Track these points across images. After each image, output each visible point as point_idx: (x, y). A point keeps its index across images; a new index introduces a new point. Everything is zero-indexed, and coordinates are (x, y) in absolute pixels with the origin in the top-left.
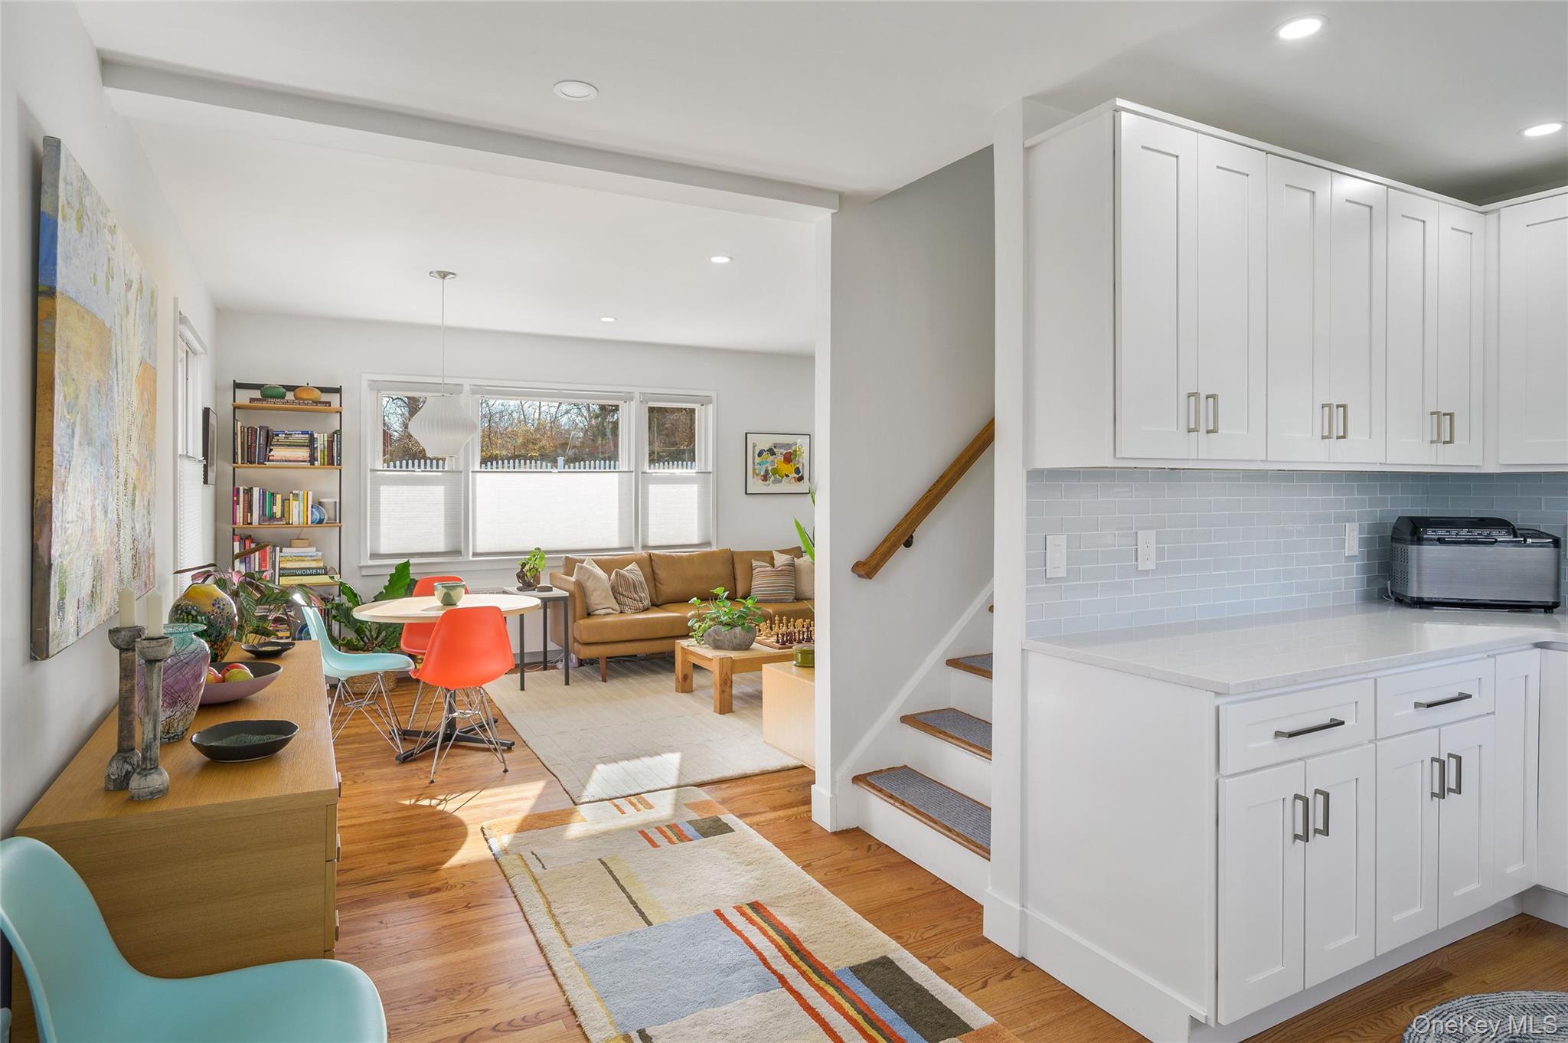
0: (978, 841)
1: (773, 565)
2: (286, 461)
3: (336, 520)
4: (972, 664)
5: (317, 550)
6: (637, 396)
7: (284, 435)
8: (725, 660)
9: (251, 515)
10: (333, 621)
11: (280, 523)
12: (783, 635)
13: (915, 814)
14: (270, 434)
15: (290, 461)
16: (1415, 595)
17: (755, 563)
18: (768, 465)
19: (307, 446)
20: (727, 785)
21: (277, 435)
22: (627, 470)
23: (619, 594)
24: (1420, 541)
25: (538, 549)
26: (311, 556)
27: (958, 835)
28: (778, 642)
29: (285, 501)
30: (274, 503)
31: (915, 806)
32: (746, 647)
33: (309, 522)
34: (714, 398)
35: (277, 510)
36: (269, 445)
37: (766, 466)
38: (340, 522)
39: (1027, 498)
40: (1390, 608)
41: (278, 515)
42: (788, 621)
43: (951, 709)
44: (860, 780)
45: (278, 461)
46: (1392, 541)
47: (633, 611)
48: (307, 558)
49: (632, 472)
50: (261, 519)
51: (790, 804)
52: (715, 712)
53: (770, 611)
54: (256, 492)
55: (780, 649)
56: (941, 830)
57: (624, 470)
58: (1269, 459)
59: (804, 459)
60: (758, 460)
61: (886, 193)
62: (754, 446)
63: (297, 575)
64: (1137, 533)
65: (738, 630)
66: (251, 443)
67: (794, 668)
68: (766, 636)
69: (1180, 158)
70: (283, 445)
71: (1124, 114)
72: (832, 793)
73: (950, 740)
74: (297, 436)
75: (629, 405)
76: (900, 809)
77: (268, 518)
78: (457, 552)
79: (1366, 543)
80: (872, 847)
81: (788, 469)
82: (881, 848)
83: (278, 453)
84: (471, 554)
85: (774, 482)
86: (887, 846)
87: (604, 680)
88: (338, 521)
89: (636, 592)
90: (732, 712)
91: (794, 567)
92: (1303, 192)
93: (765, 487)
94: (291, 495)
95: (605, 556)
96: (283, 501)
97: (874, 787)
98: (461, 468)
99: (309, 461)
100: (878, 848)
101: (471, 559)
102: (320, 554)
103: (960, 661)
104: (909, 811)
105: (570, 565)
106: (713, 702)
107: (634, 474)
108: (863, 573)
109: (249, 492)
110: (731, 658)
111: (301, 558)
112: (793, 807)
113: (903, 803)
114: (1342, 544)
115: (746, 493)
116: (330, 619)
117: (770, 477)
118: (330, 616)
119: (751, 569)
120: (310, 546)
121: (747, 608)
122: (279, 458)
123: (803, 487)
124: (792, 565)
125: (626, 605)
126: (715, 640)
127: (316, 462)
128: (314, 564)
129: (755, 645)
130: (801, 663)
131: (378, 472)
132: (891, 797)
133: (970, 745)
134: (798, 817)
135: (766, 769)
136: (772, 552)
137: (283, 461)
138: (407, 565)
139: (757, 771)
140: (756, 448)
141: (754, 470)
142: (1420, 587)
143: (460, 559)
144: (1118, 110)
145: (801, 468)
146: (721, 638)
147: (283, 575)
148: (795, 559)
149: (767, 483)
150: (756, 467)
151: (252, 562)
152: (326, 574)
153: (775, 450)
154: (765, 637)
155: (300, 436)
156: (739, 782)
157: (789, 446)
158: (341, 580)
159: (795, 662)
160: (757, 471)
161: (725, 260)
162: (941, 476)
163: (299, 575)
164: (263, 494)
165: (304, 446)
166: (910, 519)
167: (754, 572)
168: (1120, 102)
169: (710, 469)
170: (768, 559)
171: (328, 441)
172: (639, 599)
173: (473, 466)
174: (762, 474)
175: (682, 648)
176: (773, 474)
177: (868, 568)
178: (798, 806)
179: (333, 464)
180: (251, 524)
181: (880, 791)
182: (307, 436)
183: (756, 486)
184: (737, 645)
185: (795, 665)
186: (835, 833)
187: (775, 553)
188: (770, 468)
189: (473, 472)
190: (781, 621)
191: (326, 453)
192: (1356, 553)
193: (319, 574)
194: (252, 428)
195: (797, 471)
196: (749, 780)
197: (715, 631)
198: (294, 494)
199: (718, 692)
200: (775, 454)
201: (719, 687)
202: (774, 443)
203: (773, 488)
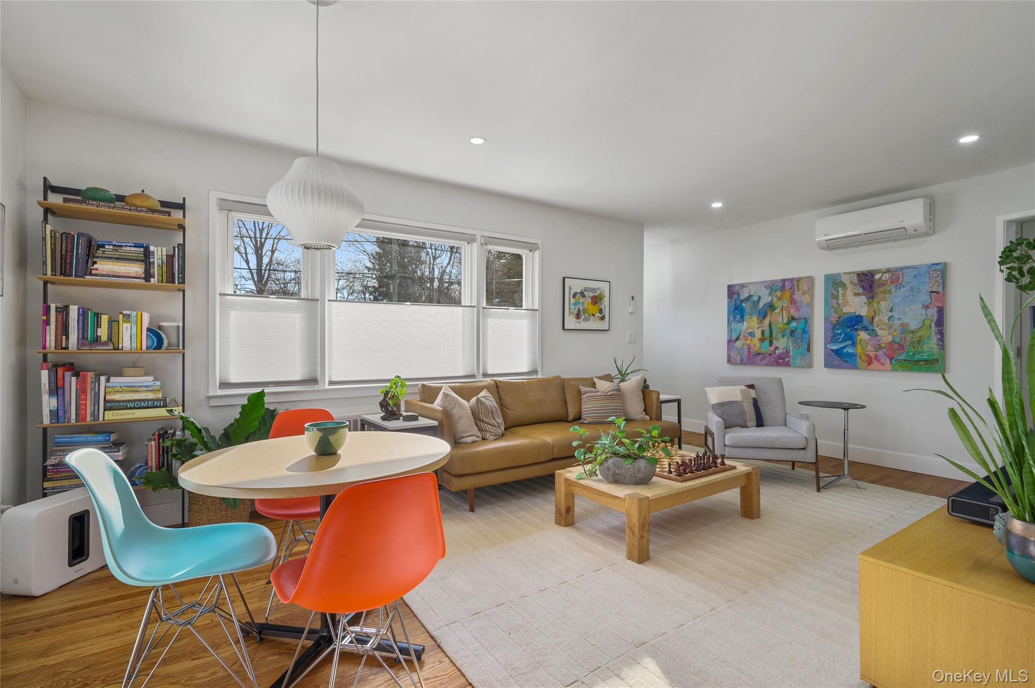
1: (599, 390)
2: (114, 276)
3: (179, 346)
5: (156, 379)
6: (478, 238)
7: (111, 247)
8: (643, 501)
9: (67, 339)
10: (174, 460)
11: (105, 348)
14: (93, 243)
15: (119, 277)
19: (142, 261)
21: (103, 246)
22: (469, 305)
23: (480, 420)
25: (398, 377)
26: (147, 387)
28: (670, 471)
29: (112, 322)
30: (98, 325)
32: (649, 481)
33: (144, 347)
34: (540, 245)
35: (103, 332)
36: (91, 256)
37: (579, 306)
38: (184, 348)
41: (104, 338)
45: (103, 275)
47: (495, 437)
48: (141, 389)
49: (475, 307)
50: (80, 342)
54: (74, 311)
57: (467, 305)
59: (606, 302)
60: (573, 301)
62: (570, 288)
63: (127, 408)
66: (66, 251)
70: (110, 258)
74: (128, 248)
75: (471, 246)
77: (89, 341)
78: (313, 381)
81: (595, 309)
83: (103, 266)
84: (327, 382)
85: (584, 320)
87: (472, 510)
88: (181, 347)
89: (494, 419)
90: (650, 559)
91: (620, 392)
93: (578, 324)
94: (121, 316)
95: (457, 383)
96: (111, 322)
98: (317, 296)
99: (144, 278)
101: (327, 387)
102: (158, 383)
105: (429, 394)
107: (476, 308)
109: (63, 311)
110: (648, 497)
111: (133, 389)
115: (564, 328)
116: (170, 458)
117: (581, 316)
118: (170, 454)
119: (580, 394)
120: (146, 374)
122: (104, 273)
123: (604, 325)
124: (619, 390)
125: (487, 431)
126: (615, 474)
127: (152, 280)
128: (150, 396)
131: (228, 297)
136: (591, 378)
137: (109, 276)
138: (261, 395)
140: (571, 290)
141: (570, 309)
143: (316, 387)
145: (603, 309)
146: (622, 472)
147: (111, 409)
148: (619, 385)
149: (579, 320)
150: (571, 307)
151: (67, 395)
152: (165, 406)
153: (584, 292)
155: (133, 249)
157: (594, 290)
158: (182, 414)
160: (572, 311)
163: (131, 408)
164: (83, 314)
165: (138, 260)
167: (583, 396)
169: (536, 307)
170: (590, 384)
171: (167, 255)
172: (497, 425)
173: (329, 294)
174: (576, 313)
175: (566, 480)
176: (584, 313)
179: (173, 282)
180: (66, 348)
182: (142, 250)
183: (571, 322)
184: (640, 479)
187: (596, 380)
188: (581, 308)
189: (329, 300)
191: (165, 269)
193: (157, 407)
194: (68, 234)
195: (601, 311)
197: (613, 464)
198: (124, 315)
199: (634, 535)
200: (585, 297)
201: (636, 531)
202: (584, 287)
203: (584, 325)
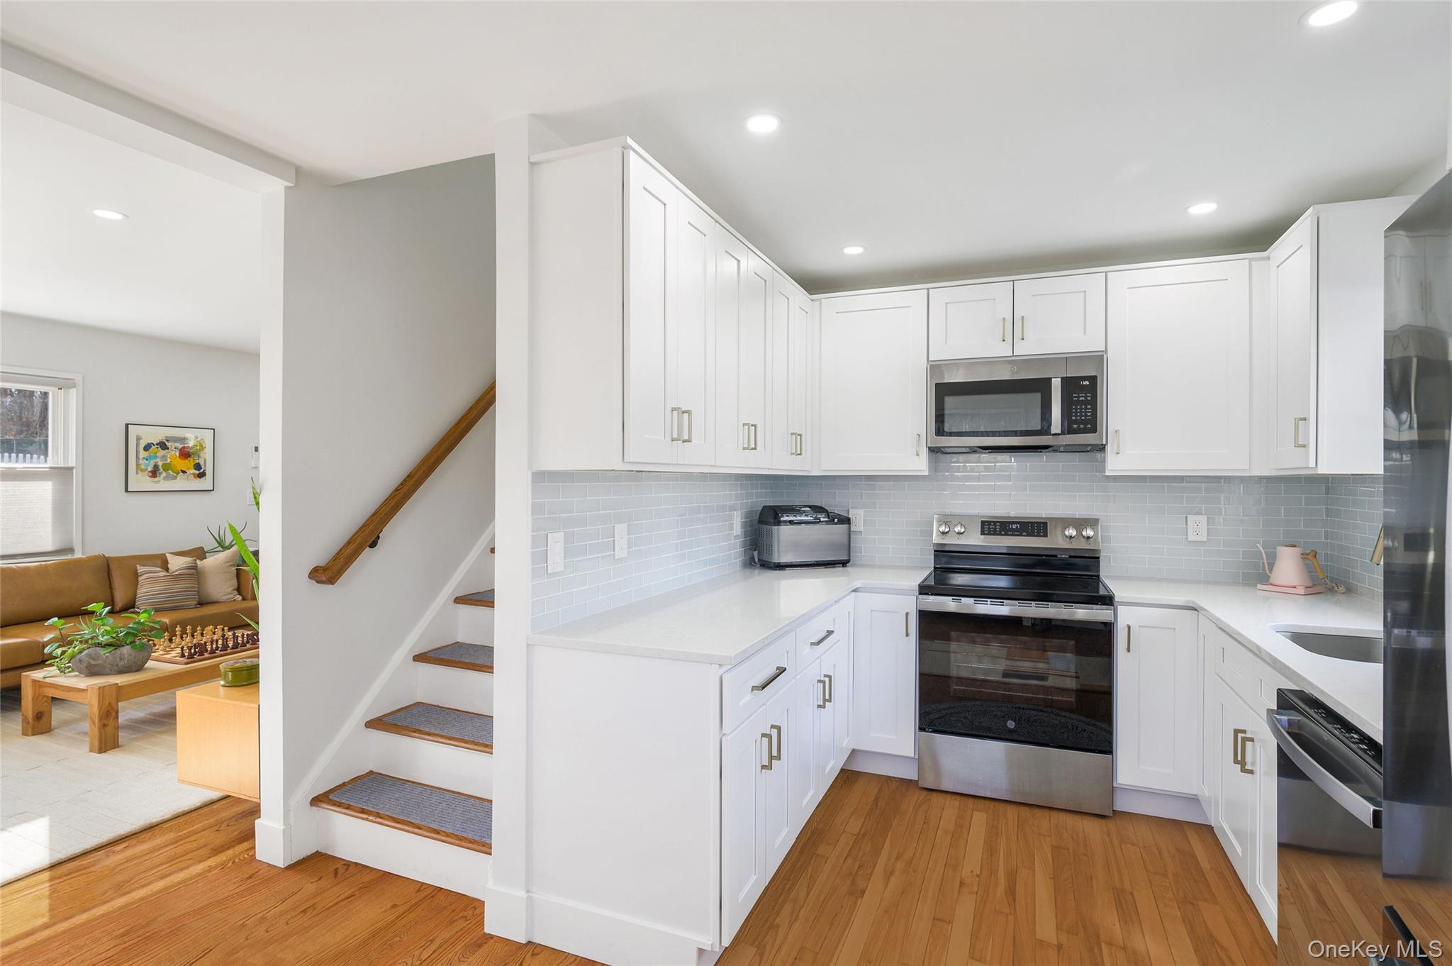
0: (470, 837)
1: (167, 569)
4: (441, 657)
8: (107, 688)
12: (190, 648)
13: (394, 824)
16: (776, 561)
17: (140, 569)
18: (158, 460)
20: (124, 845)
24: (778, 523)
27: (448, 835)
28: (183, 656)
31: (394, 816)
32: (138, 667)
34: (79, 381)
37: (155, 461)
39: (532, 499)
40: (757, 571)
42: (194, 631)
43: (419, 703)
44: (321, 801)
46: (759, 523)
51: (222, 846)
52: (91, 751)
53: (166, 620)
55: (186, 664)
56: (428, 834)
58: (717, 465)
59: (207, 455)
60: (143, 454)
61: (357, 179)
62: (138, 439)
64: (614, 526)
65: (126, 650)
67: (222, 689)
68: (164, 650)
69: (668, 206)
71: (632, 153)
72: (284, 824)
73: (427, 737)
76: (375, 822)
79: (744, 525)
80: (339, 871)
81: (188, 464)
82: (351, 868)
85: (165, 479)
86: (356, 863)
90: (118, 747)
91: (196, 570)
92: (733, 259)
93: (153, 485)
97: (339, 805)
100: (348, 868)
103: (428, 655)
104: (386, 822)
106: (88, 739)
108: (324, 579)
110: (117, 684)
112: (228, 849)
113: (378, 815)
114: (731, 528)
115: (127, 490)
117: (160, 474)
119: (136, 575)
121: (139, 623)
123: (205, 483)
124: (195, 568)
126: (89, 666)
129: (150, 664)
130: (231, 682)
132: (363, 811)
133: (450, 739)
134: (237, 860)
135: (180, 810)
136: (165, 554)
139: (168, 816)
140: (141, 441)
141: (138, 465)
142: (779, 556)
144: (626, 147)
145: (202, 464)
146: (100, 662)
148: (198, 561)
149: (156, 479)
150: (141, 462)
153: (166, 443)
154: (162, 653)
156: (143, 836)
157: (186, 440)
159: (222, 683)
160: (143, 467)
161: (117, 216)
162: (408, 476)
166: (378, 519)
167: (140, 579)
168: (630, 141)
169: (73, 464)
170: (159, 562)
174: (150, 469)
175: (34, 680)
176: (165, 470)
177: (328, 573)
178: (234, 846)
181: (348, 807)
183: (140, 481)
184: (124, 667)
185: (224, 686)
186: (290, 867)
187: (168, 556)
188: (160, 464)
190: (184, 632)
192: (739, 533)
195: (198, 467)
196: (156, 831)
197: (89, 655)
199: (95, 726)
200: (168, 449)
201: (97, 720)
202: (166, 437)
203: (162, 484)
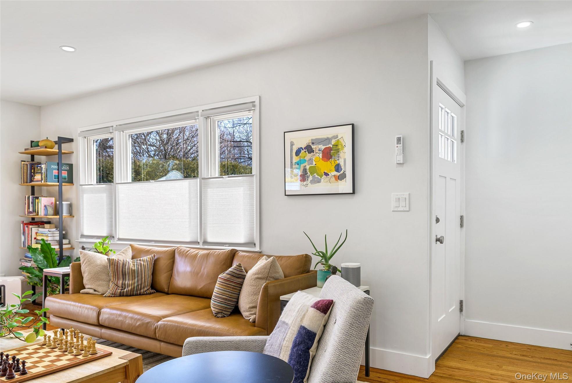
18: (306, 164)
37: (304, 164)
59: (346, 154)
60: (295, 159)
62: (292, 144)
81: (328, 166)
84: (117, 238)
85: (312, 182)
93: (303, 188)
101: (117, 241)
109: (29, 198)
117: (308, 177)
123: (345, 186)
140: (294, 147)
141: (291, 170)
145: (342, 164)
149: (305, 183)
150: (294, 167)
151: (26, 235)
153: (312, 146)
157: (328, 140)
160: (296, 172)
169: (255, 172)
174: (301, 174)
176: (312, 173)
183: (294, 186)
188: (308, 167)
195: (338, 168)
200: (313, 151)
202: (312, 140)
